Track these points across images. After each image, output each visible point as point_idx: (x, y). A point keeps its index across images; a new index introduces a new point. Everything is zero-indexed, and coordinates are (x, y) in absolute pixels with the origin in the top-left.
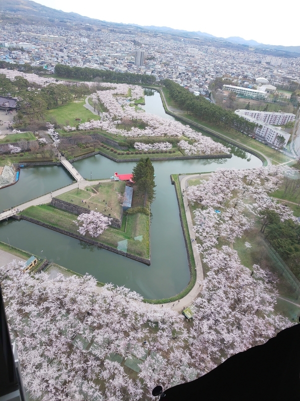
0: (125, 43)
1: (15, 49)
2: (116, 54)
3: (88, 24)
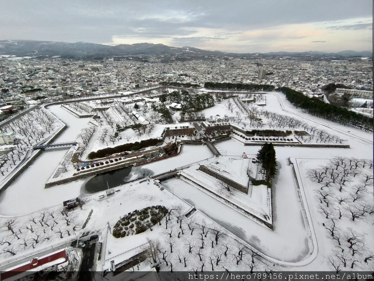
0: (250, 65)
1: (182, 75)
2: (244, 73)
3: (226, 57)
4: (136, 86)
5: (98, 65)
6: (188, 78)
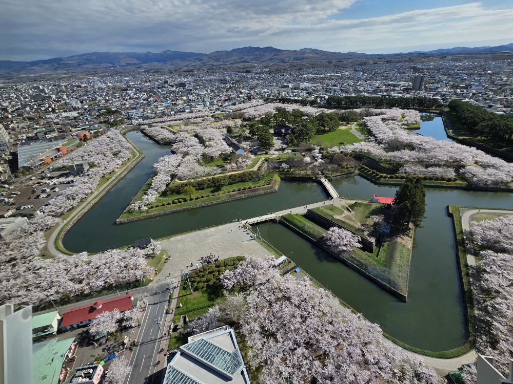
6: (304, 93)
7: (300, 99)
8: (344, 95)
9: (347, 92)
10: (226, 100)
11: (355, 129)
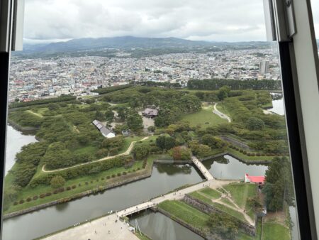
4: (98, 87)
5: (50, 63)
6: (166, 75)
7: (162, 81)
8: (202, 78)
9: (204, 75)
10: (91, 84)
11: (218, 109)
